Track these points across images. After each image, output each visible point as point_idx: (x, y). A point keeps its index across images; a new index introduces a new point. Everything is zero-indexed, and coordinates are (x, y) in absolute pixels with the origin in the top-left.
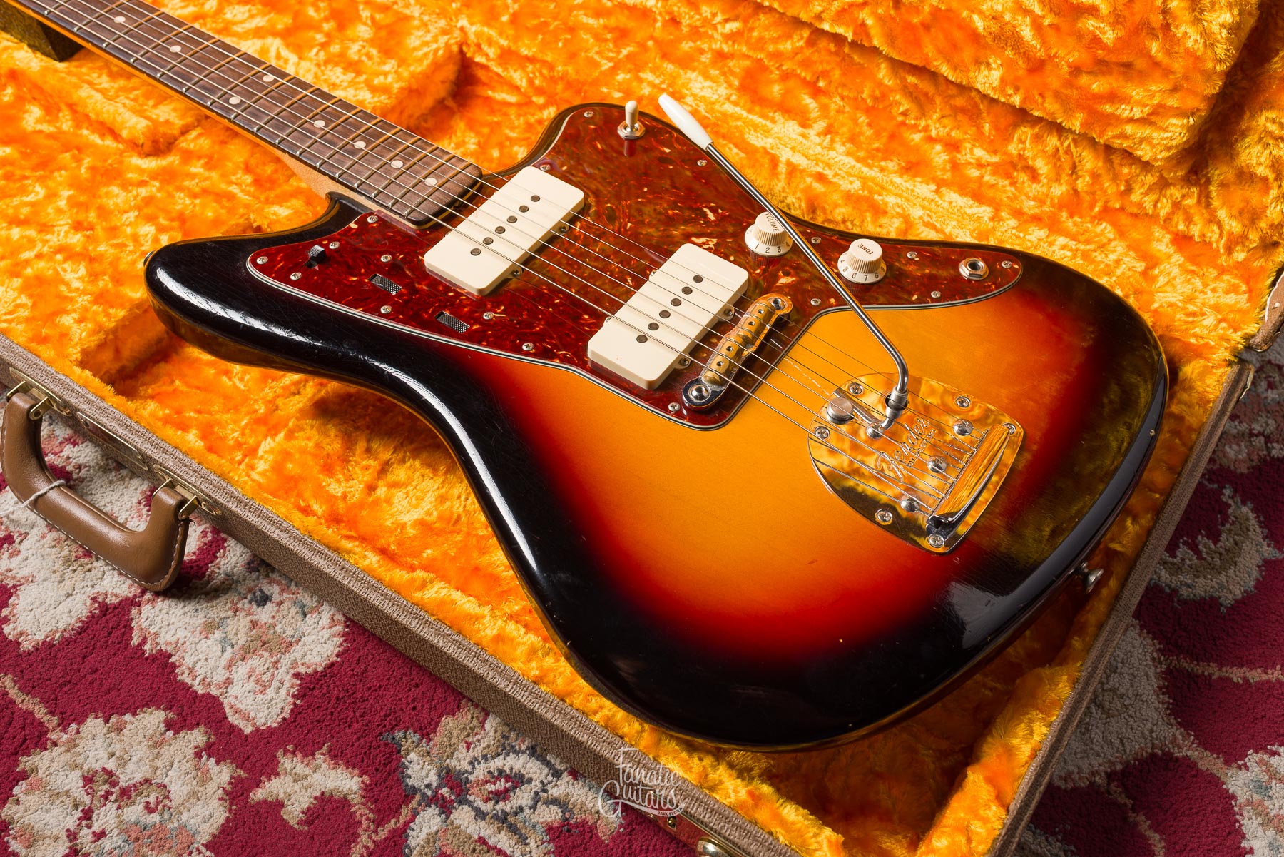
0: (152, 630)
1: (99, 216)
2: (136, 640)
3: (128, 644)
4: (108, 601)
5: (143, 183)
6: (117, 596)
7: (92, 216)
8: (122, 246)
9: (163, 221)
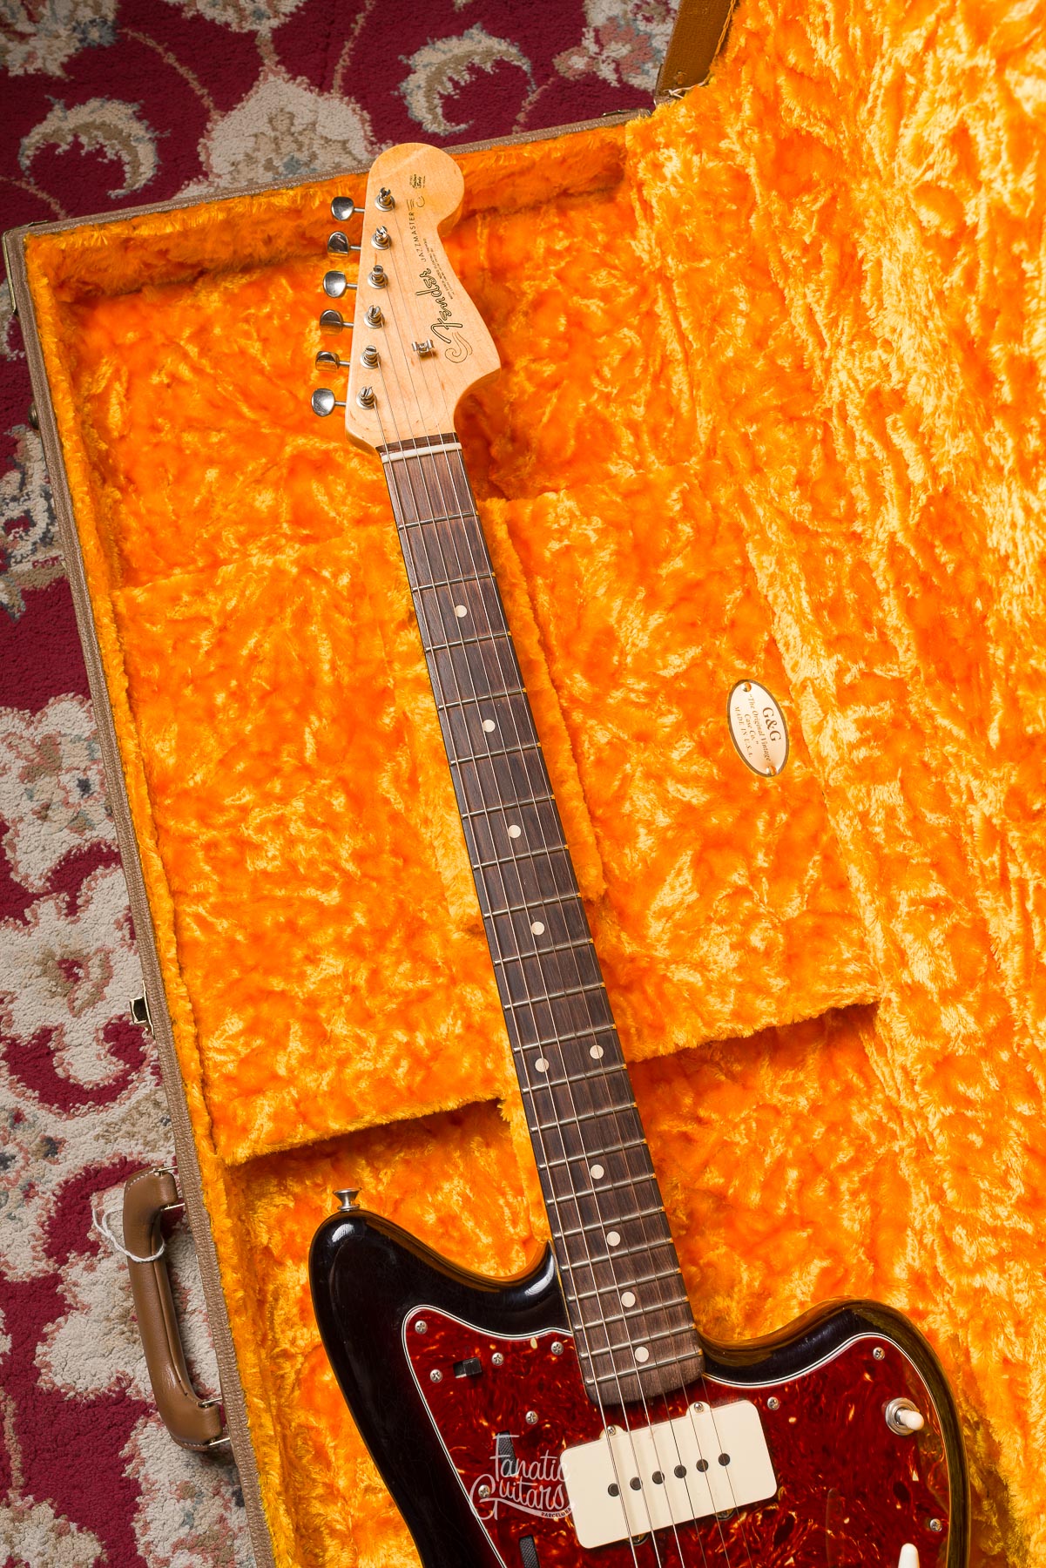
0: (144, 1454)
1: (368, 981)
2: (125, 1451)
3: (117, 1451)
4: (129, 1392)
5: (435, 970)
6: (139, 1392)
7: (361, 979)
8: (361, 1043)
9: (420, 1040)
